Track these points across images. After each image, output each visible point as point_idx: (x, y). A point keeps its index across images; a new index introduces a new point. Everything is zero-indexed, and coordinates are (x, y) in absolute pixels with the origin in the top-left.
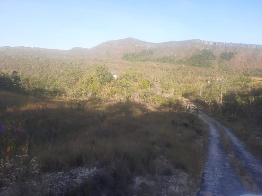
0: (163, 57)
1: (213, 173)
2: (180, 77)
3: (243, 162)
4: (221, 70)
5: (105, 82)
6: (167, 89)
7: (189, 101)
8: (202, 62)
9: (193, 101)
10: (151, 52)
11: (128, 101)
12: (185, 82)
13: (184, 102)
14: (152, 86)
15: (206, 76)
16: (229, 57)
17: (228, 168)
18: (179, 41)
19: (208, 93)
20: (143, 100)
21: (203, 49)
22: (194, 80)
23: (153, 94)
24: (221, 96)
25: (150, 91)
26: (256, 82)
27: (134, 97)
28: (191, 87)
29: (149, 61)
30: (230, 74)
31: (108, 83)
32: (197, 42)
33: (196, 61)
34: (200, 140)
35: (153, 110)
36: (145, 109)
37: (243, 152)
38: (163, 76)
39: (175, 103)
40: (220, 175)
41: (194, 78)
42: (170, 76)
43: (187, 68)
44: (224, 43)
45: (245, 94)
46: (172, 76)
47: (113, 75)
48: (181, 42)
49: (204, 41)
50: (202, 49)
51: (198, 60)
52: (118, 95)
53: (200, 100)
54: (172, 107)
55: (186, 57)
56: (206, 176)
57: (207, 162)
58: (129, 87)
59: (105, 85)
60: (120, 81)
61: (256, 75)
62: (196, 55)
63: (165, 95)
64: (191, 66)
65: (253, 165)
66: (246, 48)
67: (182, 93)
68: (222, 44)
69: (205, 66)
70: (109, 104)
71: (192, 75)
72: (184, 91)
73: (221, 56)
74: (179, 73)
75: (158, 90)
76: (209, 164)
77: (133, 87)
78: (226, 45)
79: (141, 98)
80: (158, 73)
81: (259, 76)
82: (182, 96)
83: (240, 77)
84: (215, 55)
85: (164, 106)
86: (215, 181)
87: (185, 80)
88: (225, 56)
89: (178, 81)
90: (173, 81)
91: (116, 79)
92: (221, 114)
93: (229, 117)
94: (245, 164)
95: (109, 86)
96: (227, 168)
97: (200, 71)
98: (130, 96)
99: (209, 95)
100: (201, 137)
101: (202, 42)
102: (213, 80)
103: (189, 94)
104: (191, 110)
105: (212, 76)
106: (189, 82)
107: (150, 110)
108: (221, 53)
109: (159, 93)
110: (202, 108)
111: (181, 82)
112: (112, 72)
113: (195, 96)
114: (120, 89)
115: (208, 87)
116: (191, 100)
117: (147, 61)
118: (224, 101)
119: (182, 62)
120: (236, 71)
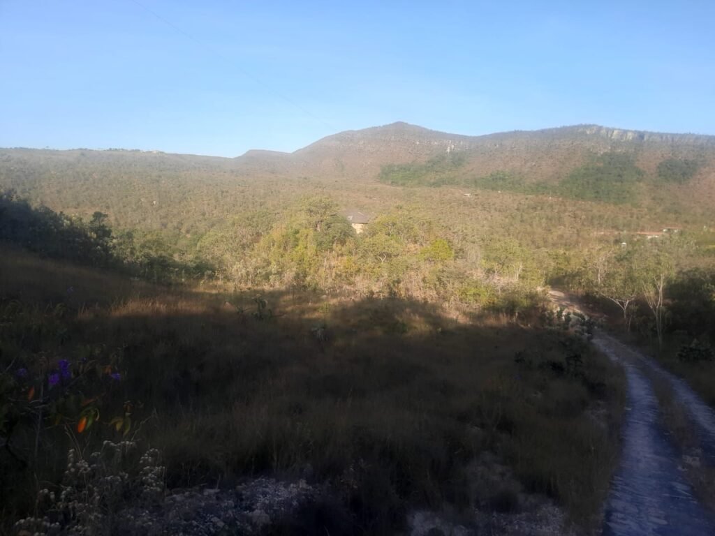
0: (492, 175)
1: (637, 511)
2: (540, 230)
4: (659, 210)
5: (331, 244)
6: (503, 264)
7: (565, 299)
8: (603, 188)
9: (577, 297)
10: (458, 160)
11: (393, 296)
12: (554, 245)
13: (550, 301)
14: (461, 253)
15: (616, 227)
16: (684, 174)
17: (685, 498)
18: (538, 131)
19: (620, 277)
20: (434, 293)
21: (606, 151)
22: (580, 239)
23: (461, 277)
24: (661, 285)
25: (455, 268)
27: (409, 286)
28: (570, 258)
29: (452, 184)
30: (686, 222)
31: (340, 246)
32: (588, 132)
33: (586, 185)
34: (599, 412)
35: (462, 320)
36: (439, 317)
38: (491, 227)
39: (526, 303)
40: (658, 517)
41: (581, 233)
42: (511, 228)
43: (560, 205)
44: (667, 134)
46: (516, 228)
47: (353, 225)
48: (543, 131)
49: (608, 130)
50: (603, 150)
51: (591, 181)
52: (363, 278)
53: (597, 296)
54: (517, 314)
55: (557, 173)
57: (619, 478)
58: (395, 256)
59: (332, 250)
60: (371, 240)
62: (586, 169)
63: (496, 281)
64: (573, 199)
67: (546, 275)
68: (662, 138)
69: (612, 200)
70: (341, 304)
71: (575, 225)
72: (551, 269)
73: (660, 172)
74: (537, 219)
75: (476, 266)
76: (627, 485)
77: (405, 258)
78: (674, 142)
79: (430, 288)
80: (478, 218)
82: (546, 283)
84: (641, 168)
85: (494, 309)
87: (555, 238)
88: (670, 172)
89: (533, 242)
90: (521, 240)
91: (360, 233)
92: (660, 338)
93: (685, 348)
95: (340, 252)
96: (681, 497)
97: (598, 214)
98: (399, 282)
99: (625, 281)
100: (600, 402)
101: (603, 132)
102: (635, 239)
103: (566, 279)
104: (572, 326)
105: (633, 226)
106: (565, 245)
107: (452, 321)
108: (661, 164)
109: (479, 274)
110: (605, 318)
111: (541, 243)
112: (349, 217)
113: (582, 284)
114: (370, 261)
115: (620, 259)
116: (572, 295)
117: (445, 185)
118: (669, 301)
119: (546, 188)
120: (703, 215)
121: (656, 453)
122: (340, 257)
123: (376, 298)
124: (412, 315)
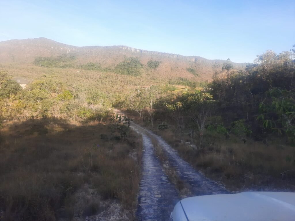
0: (88, 64)
1: (150, 194)
2: (109, 86)
3: (178, 172)
4: (149, 78)
5: (8, 94)
6: (95, 100)
7: (120, 112)
8: (130, 70)
9: (124, 111)
10: (73, 57)
11: (45, 118)
12: (114, 92)
13: (114, 113)
14: (76, 97)
15: (135, 85)
16: (156, 66)
17: (166, 182)
18: (105, 47)
19: (138, 102)
20: (65, 115)
21: (130, 56)
22: (124, 90)
23: (77, 107)
24: (151, 104)
25: (74, 103)
26: (179, 90)
27: (53, 112)
28: (121, 97)
29: (71, 67)
30: (157, 82)
31: (13, 96)
32: (124, 49)
33: (124, 69)
34: (134, 154)
35: (78, 124)
36: (68, 125)
37: (177, 160)
38: (90, 85)
39: (105, 115)
40: (158, 194)
41: (124, 87)
42: (98, 86)
43: (116, 77)
44: (149, 51)
45: (172, 102)
46: (100, 86)
47: (20, 85)
48: (107, 47)
49: (130, 48)
50: (129, 56)
51: (126, 68)
52: (29, 110)
53: (131, 110)
54: (102, 120)
55: (114, 64)
56: (143, 200)
57: (143, 180)
58: (45, 99)
59: (9, 97)
60: (31, 92)
61: (179, 84)
62: (124, 63)
63: (92, 107)
64: (120, 74)
65: (188, 173)
66: (169, 56)
67: (112, 103)
68: (148, 52)
69: (134, 75)
70: (15, 123)
71: (122, 84)
72: (114, 101)
73: (148, 65)
74: (108, 82)
75: (83, 102)
76: (145, 183)
77: (50, 100)
78: (152, 54)
79: (63, 112)
80: (84, 82)
81: (181, 84)
82: (113, 106)
83: (166, 85)
84: (142, 63)
85: (92, 119)
86: (154, 205)
87: (115, 89)
88: (151, 65)
89: (107, 91)
90: (102, 90)
91: (25, 89)
92: (152, 123)
93: (160, 125)
94: (181, 174)
95: (14, 99)
96: (165, 182)
97: (129, 80)
98: (47, 110)
99: (140, 104)
100: (134, 150)
101: (129, 49)
102: (142, 89)
103: (120, 105)
104: (122, 121)
105: (141, 84)
106: (119, 92)
107: (74, 125)
108: (148, 62)
109: (85, 105)
110: (134, 118)
111: (110, 92)
112: (18, 81)
113: (126, 106)
114: (32, 102)
115: (138, 96)
116: (122, 110)
117: (68, 68)
118: (154, 110)
119: (110, 70)
120: (162, 80)
121: (155, 166)
122: (14, 101)
123: (36, 119)
124: (54, 125)
